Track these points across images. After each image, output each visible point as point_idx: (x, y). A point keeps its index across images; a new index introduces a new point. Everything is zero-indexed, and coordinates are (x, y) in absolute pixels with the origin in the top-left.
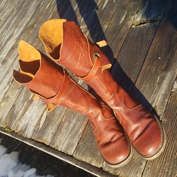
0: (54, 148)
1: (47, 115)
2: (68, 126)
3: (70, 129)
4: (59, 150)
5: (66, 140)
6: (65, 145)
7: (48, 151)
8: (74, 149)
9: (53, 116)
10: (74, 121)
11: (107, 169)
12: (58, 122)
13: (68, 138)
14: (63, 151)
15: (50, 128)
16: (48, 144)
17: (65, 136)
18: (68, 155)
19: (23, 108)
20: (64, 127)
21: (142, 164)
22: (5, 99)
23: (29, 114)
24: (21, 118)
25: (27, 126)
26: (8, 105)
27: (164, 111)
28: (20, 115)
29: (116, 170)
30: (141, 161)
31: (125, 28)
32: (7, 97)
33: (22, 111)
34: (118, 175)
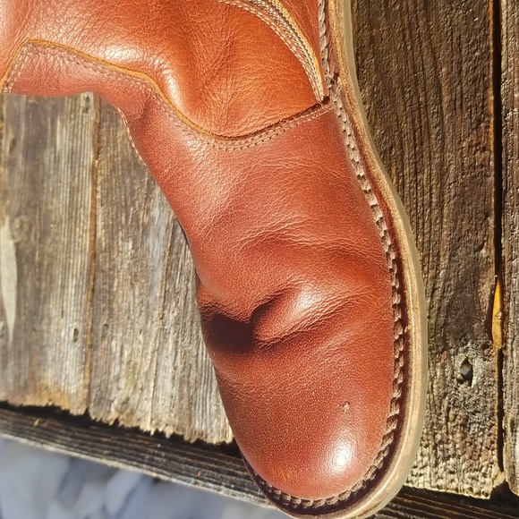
0: (117, 421)
1: (17, 245)
2: (139, 258)
3: (159, 275)
4: (147, 426)
5: (157, 350)
6: (168, 384)
7: (93, 453)
10: (160, 215)
12: (79, 261)
13: (163, 333)
15: (54, 313)
16: (77, 411)
18: (211, 447)
20: (122, 276)
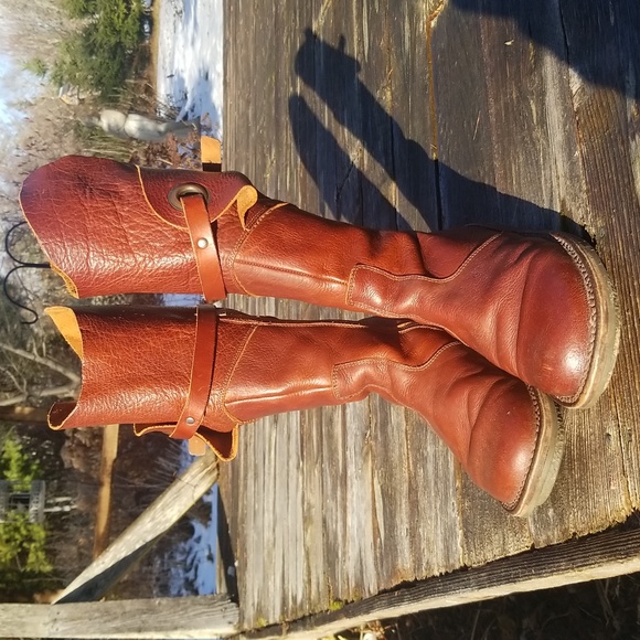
0: (426, 576)
1: (381, 487)
2: (425, 477)
3: (432, 483)
4: (436, 573)
5: (436, 527)
6: (440, 543)
8: (459, 541)
9: (391, 475)
10: (430, 449)
11: (544, 537)
12: (405, 487)
13: (436, 516)
14: (443, 571)
15: (398, 522)
16: (411, 579)
17: (430, 518)
18: (457, 570)
20: (420, 489)
21: (609, 435)
22: (307, 520)
23: (353, 519)
24: (344, 546)
25: (361, 561)
26: (316, 530)
27: (585, 196)
28: (340, 538)
29: (562, 520)
30: (603, 429)
31: (420, 50)
32: (309, 509)
33: (340, 524)
34: (575, 534)
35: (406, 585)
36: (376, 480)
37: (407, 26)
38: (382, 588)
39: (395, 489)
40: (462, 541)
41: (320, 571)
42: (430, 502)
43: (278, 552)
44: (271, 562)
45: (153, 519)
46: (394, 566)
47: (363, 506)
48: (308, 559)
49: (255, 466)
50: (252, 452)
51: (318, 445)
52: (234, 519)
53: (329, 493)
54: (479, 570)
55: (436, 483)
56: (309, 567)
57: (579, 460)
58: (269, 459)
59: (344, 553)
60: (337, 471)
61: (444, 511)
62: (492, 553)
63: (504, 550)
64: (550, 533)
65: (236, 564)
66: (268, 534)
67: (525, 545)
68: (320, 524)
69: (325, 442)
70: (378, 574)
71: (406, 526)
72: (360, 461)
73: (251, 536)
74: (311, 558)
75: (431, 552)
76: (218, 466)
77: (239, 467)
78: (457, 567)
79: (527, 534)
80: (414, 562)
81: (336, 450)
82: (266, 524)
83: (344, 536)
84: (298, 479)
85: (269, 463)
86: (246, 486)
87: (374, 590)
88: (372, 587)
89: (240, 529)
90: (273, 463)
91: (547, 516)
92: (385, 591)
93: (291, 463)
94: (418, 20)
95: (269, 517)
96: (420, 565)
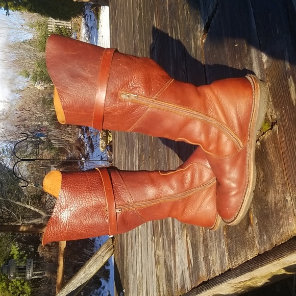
0: (213, 277)
1: (191, 241)
4: (217, 274)
5: (216, 254)
6: (218, 261)
8: (227, 258)
9: (195, 235)
11: (263, 248)
12: (202, 239)
13: (216, 249)
14: (220, 273)
15: (199, 255)
17: (213, 250)
19: (172, 257)
21: (287, 200)
22: (157, 263)
23: (178, 258)
24: (175, 272)
25: (183, 276)
26: (162, 267)
27: (271, 103)
28: (173, 268)
29: (270, 240)
30: (284, 198)
31: (199, 52)
32: (158, 258)
33: (173, 262)
34: (276, 245)
35: (204, 283)
36: (188, 239)
37: (193, 43)
38: (193, 287)
39: (197, 241)
40: (228, 258)
41: (164, 285)
42: (213, 244)
43: (144, 281)
44: (141, 287)
45: (85, 272)
46: (198, 276)
47: (183, 251)
48: (158, 281)
49: (132, 243)
50: (130, 237)
51: (161, 228)
52: (122, 270)
53: (167, 248)
54: (236, 269)
55: (215, 235)
56: (159, 285)
57: (276, 212)
58: (138, 239)
59: (175, 275)
60: (170, 238)
61: (219, 246)
62: (241, 260)
63: (246, 258)
64: (265, 246)
65: (124, 291)
66: (139, 273)
67: (255, 254)
68: (164, 263)
69: (164, 226)
70: (191, 281)
71: (203, 256)
72: (181, 231)
73: (131, 276)
74: (160, 281)
75: (214, 266)
76: (113, 246)
77: (124, 245)
78: (226, 270)
79: (256, 249)
80: (207, 272)
81: (170, 228)
82: (138, 269)
83: (175, 267)
84: (152, 245)
85: (138, 240)
86: (127, 254)
87: (189, 288)
88: (188, 287)
89: (125, 274)
90: (140, 241)
91: (264, 239)
92: (195, 288)
93: (148, 239)
94: (197, 40)
95: (139, 265)
96: (210, 273)
